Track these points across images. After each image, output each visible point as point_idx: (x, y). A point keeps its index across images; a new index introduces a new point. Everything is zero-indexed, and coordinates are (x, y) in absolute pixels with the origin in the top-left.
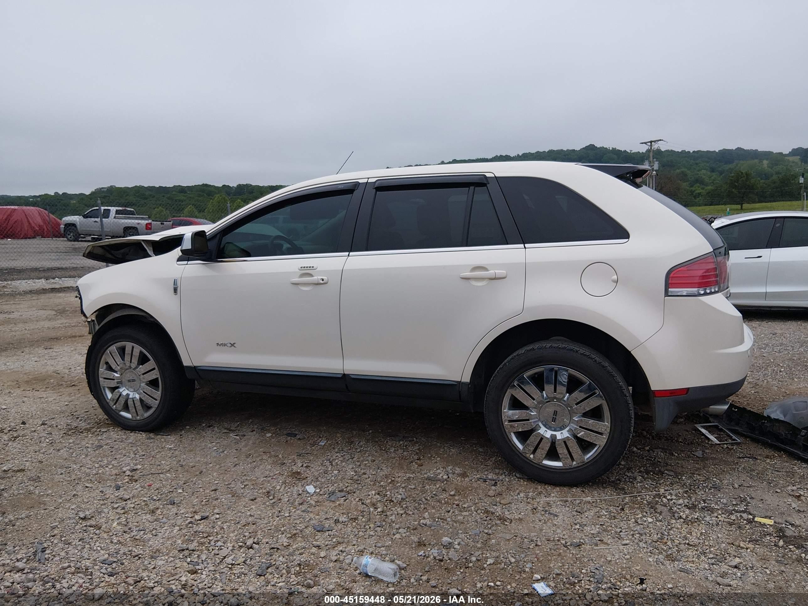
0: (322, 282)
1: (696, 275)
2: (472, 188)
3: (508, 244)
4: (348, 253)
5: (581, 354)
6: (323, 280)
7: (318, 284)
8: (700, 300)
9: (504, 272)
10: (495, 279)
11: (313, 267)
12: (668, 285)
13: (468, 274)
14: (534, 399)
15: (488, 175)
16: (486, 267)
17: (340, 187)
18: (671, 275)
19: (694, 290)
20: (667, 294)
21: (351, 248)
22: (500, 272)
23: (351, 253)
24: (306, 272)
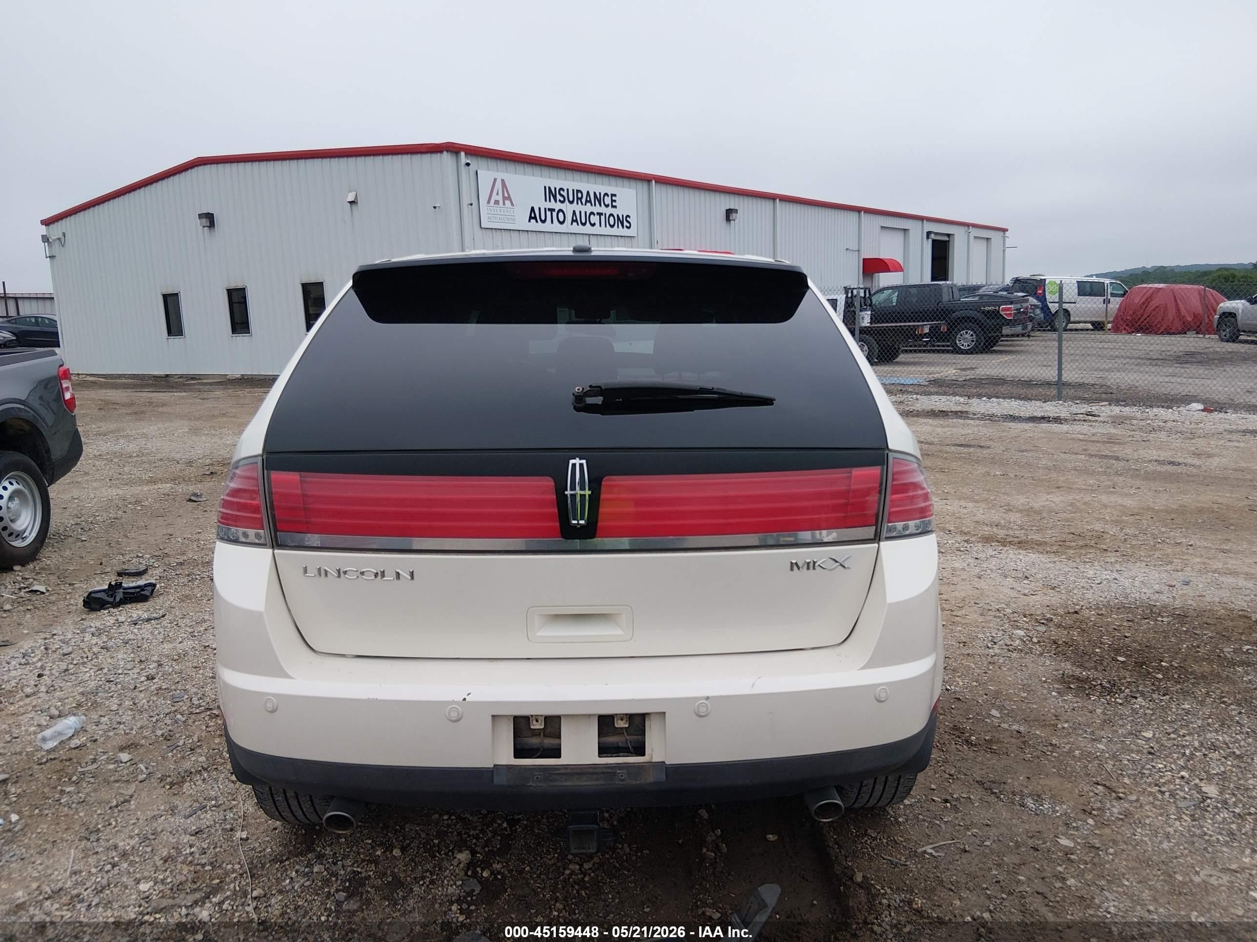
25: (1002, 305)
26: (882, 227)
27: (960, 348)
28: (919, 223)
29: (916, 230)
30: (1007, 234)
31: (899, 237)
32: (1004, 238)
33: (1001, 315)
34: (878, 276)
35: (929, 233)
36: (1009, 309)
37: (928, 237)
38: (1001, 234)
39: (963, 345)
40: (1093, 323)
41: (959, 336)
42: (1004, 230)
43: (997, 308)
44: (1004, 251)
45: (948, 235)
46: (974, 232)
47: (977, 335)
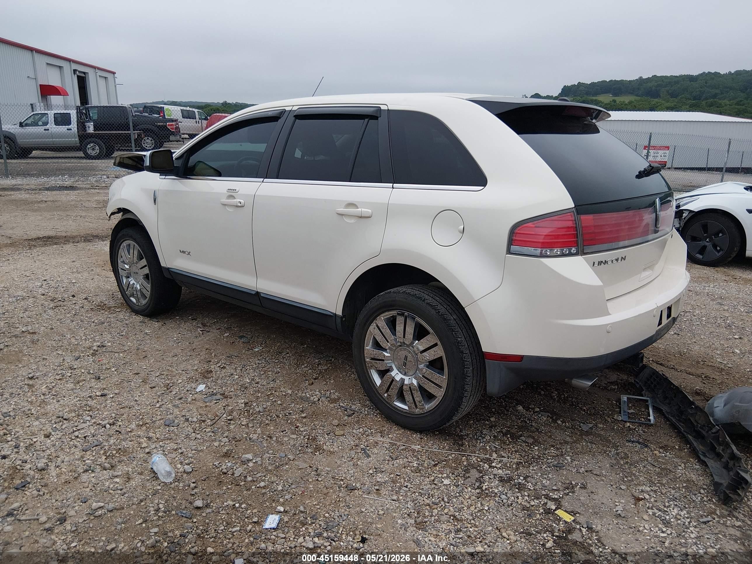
0: (240, 205)
1: (541, 234)
2: (366, 120)
3: (382, 183)
4: (263, 179)
5: (427, 303)
6: (241, 203)
7: (237, 206)
8: (542, 262)
9: (370, 211)
10: (361, 217)
11: (235, 190)
12: (511, 242)
13: (341, 210)
14: (388, 342)
15: (383, 107)
16: (357, 204)
17: (270, 114)
18: (516, 231)
19: (538, 251)
20: (509, 252)
21: (267, 175)
22: (365, 211)
23: (266, 180)
24: (232, 194)
25: (168, 122)
26: (47, 64)
27: (145, 148)
28: (68, 63)
29: (67, 68)
30: (116, 75)
31: (56, 71)
32: (114, 78)
33: (167, 128)
34: (50, 97)
35: (75, 71)
36: (172, 125)
37: (74, 73)
38: (112, 75)
39: (147, 146)
40: (189, 135)
41: (143, 141)
42: (114, 73)
43: (165, 124)
44: (115, 86)
45: (84, 73)
46: (100, 73)
47: (154, 140)
